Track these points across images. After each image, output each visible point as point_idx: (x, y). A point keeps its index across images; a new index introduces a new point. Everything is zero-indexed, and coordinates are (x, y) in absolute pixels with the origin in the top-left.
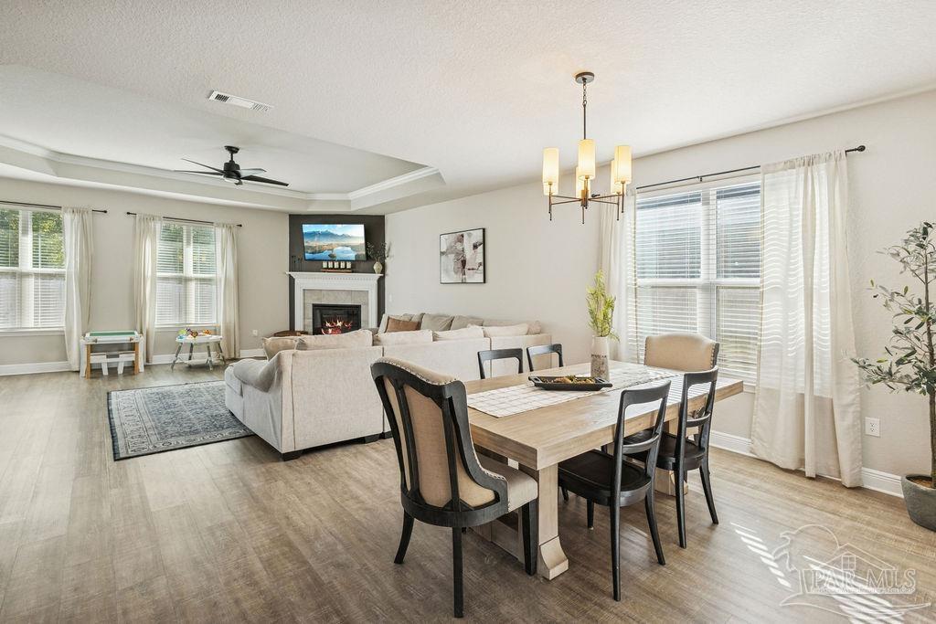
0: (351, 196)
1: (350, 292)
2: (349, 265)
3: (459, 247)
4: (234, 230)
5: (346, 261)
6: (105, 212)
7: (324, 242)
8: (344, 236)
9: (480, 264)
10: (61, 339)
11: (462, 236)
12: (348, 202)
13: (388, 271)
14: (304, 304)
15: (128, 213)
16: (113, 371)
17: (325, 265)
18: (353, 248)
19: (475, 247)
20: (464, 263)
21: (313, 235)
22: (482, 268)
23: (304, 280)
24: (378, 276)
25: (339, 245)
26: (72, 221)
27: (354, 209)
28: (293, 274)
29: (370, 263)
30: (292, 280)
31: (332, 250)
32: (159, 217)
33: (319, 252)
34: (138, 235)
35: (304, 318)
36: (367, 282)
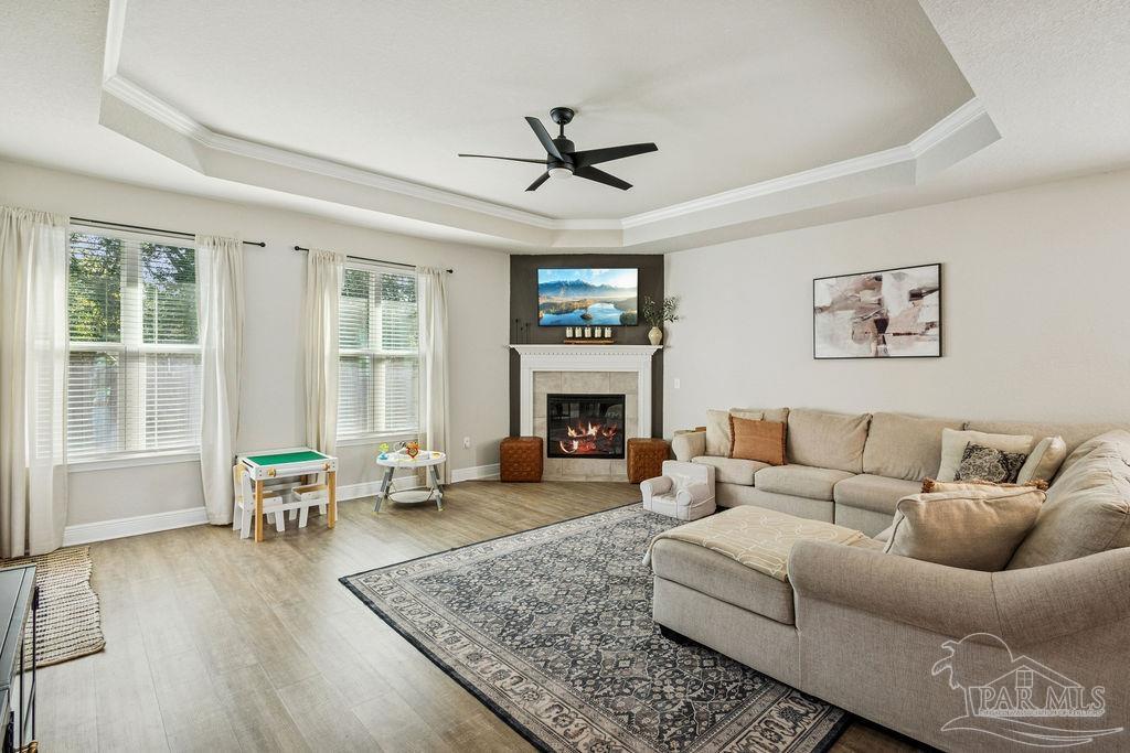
0: (626, 223)
1: (607, 374)
2: (608, 333)
3: (868, 297)
4: (443, 277)
5: (603, 327)
6: (263, 245)
7: (574, 297)
8: (603, 288)
9: (932, 325)
10: (196, 466)
11: (879, 279)
12: (619, 233)
13: (670, 341)
14: (534, 393)
15: (297, 248)
16: (291, 526)
17: (569, 333)
18: (618, 305)
19: (916, 296)
20: (882, 325)
21: (556, 287)
22: (935, 331)
23: (535, 358)
24: (654, 348)
25: (595, 302)
26: (212, 260)
27: (627, 245)
28: (519, 348)
29: (642, 328)
30: (515, 359)
31: (586, 308)
32: (342, 256)
33: (567, 312)
34: (311, 286)
35: (534, 417)
36: (635, 359)
